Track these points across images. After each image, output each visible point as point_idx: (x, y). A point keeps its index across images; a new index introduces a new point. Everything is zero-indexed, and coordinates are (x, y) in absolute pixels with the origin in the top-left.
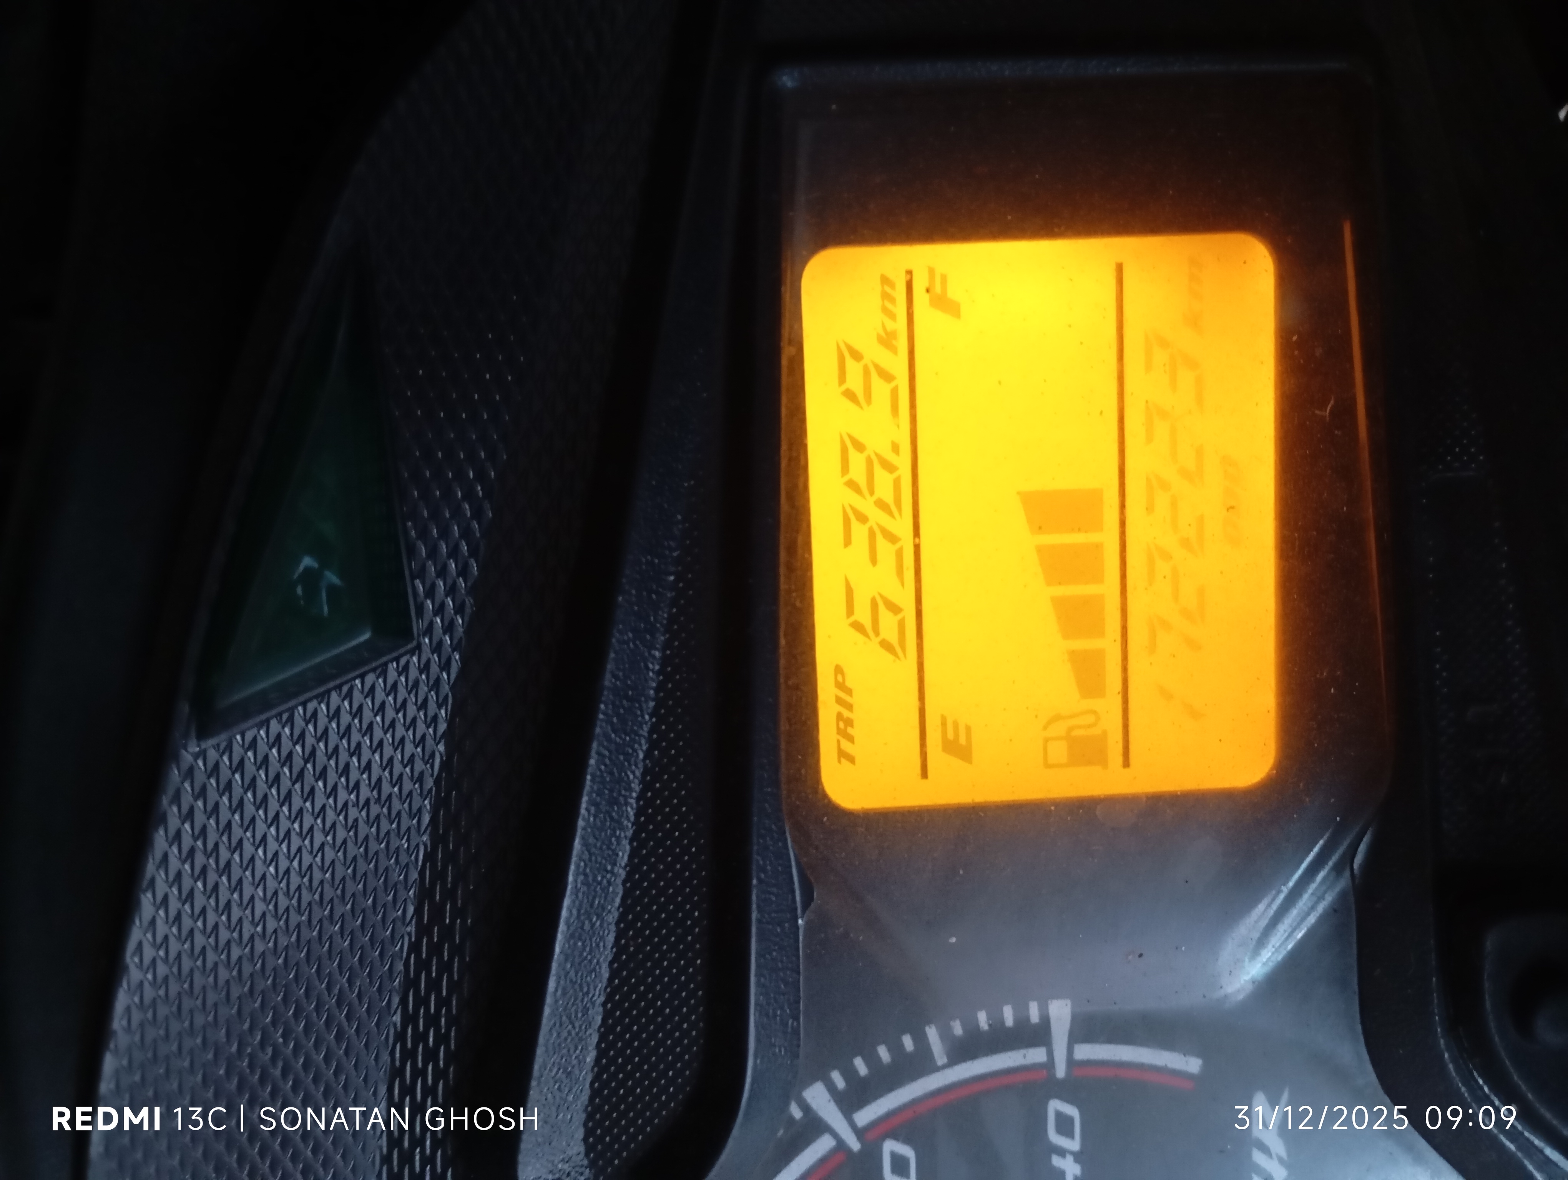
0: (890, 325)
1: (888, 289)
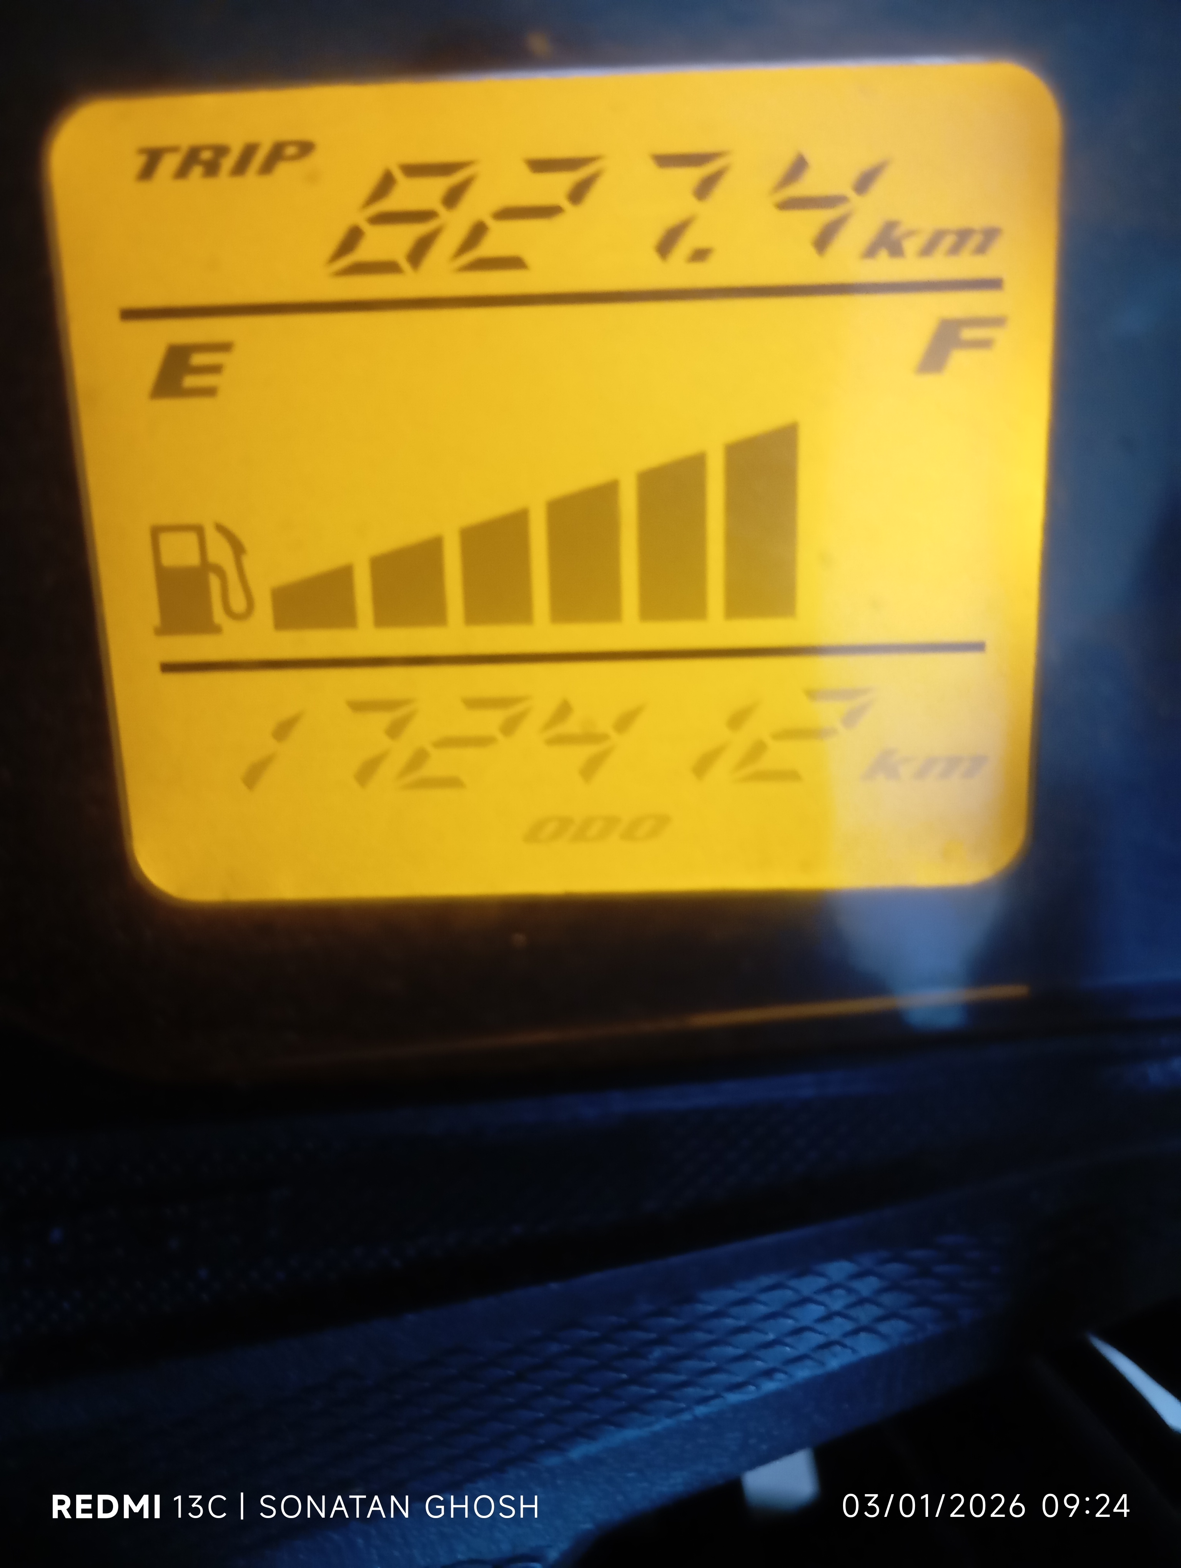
0: (911, 246)
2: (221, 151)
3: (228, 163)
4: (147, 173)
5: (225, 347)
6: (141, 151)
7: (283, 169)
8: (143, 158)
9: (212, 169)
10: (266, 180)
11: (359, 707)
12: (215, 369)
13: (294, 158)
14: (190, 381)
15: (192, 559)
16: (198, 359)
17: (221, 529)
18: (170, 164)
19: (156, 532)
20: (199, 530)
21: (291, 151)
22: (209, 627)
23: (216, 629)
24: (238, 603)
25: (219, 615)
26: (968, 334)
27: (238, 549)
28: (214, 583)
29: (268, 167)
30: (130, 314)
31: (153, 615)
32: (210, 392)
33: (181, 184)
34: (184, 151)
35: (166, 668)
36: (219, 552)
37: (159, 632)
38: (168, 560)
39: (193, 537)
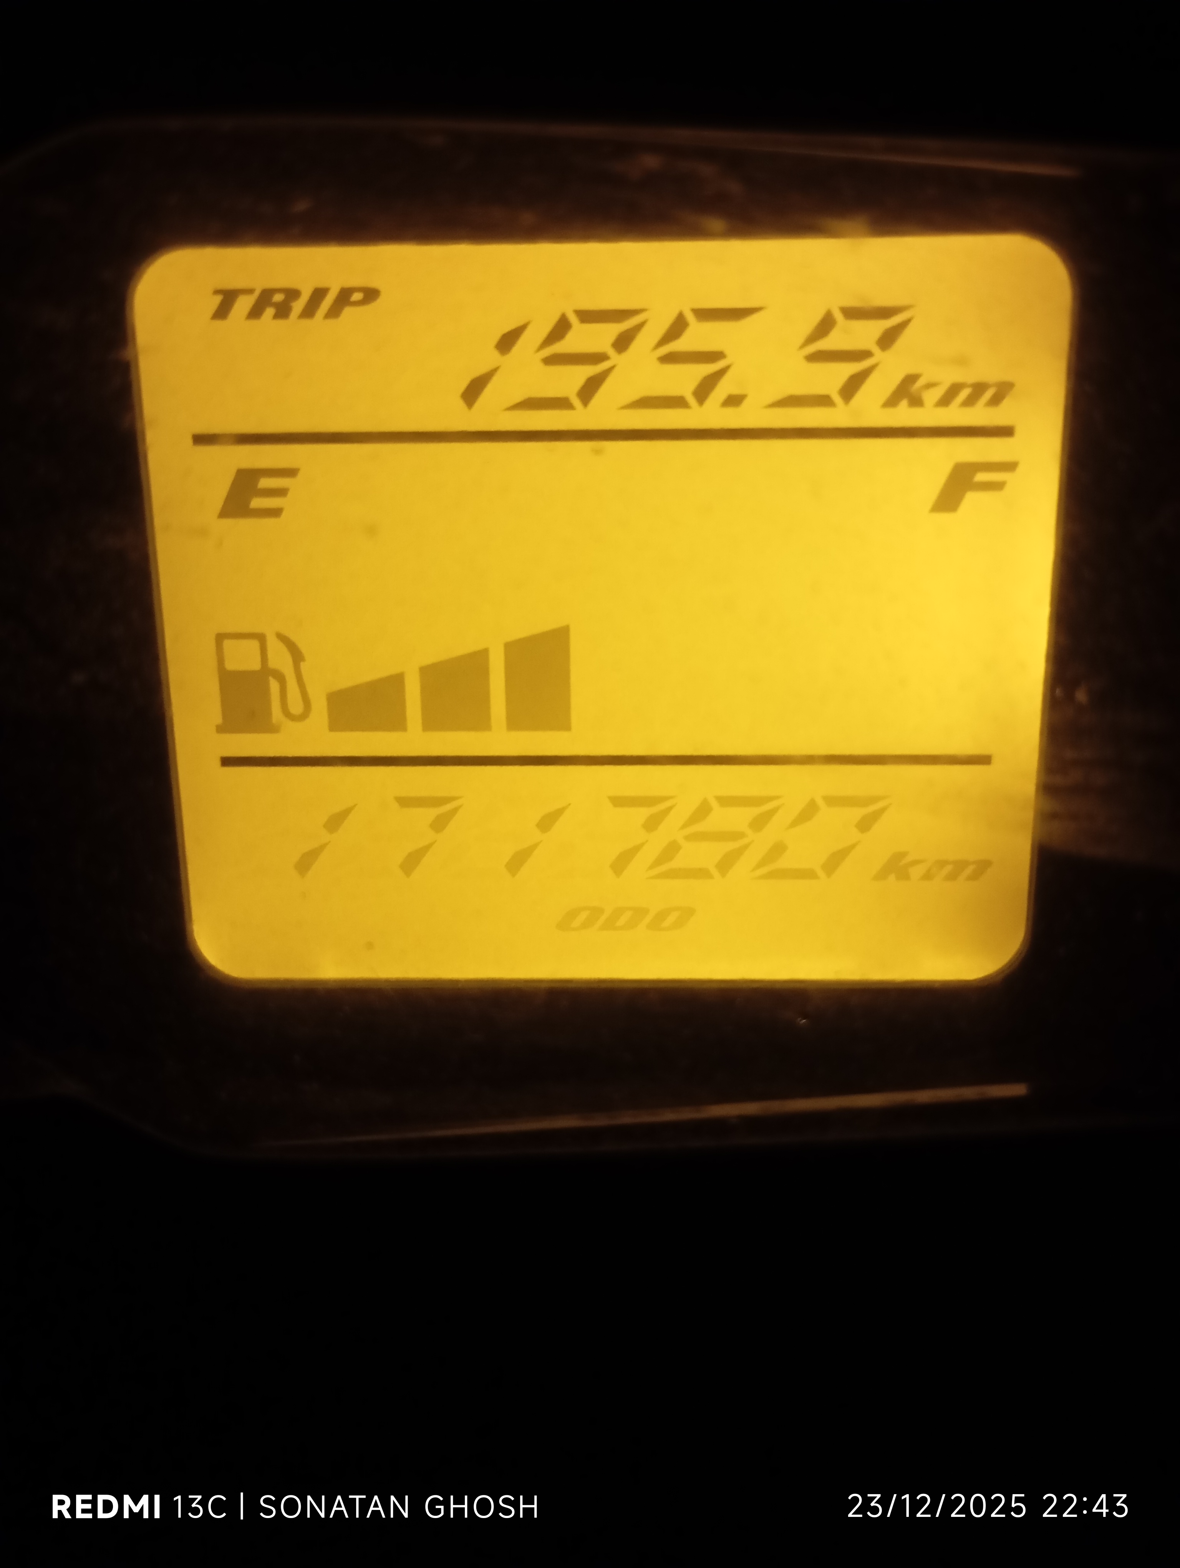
0: (931, 397)
1: (988, 394)
2: (292, 294)
3: (298, 306)
4: (222, 312)
5: (291, 473)
6: (217, 292)
7: (348, 312)
8: (219, 299)
9: (283, 312)
10: (333, 323)
11: (405, 802)
12: (281, 492)
13: (359, 303)
14: (257, 503)
15: (255, 664)
16: (265, 483)
17: (282, 637)
18: (244, 304)
19: (220, 638)
20: (261, 638)
21: (357, 296)
22: (268, 727)
23: (272, 729)
24: (296, 705)
25: (276, 716)
26: (981, 477)
27: (297, 655)
28: (274, 686)
29: (334, 312)
30: (203, 440)
31: (216, 716)
32: (276, 513)
33: (254, 323)
34: (257, 294)
35: (227, 762)
36: (279, 658)
37: (220, 729)
38: (231, 665)
39: (255, 645)
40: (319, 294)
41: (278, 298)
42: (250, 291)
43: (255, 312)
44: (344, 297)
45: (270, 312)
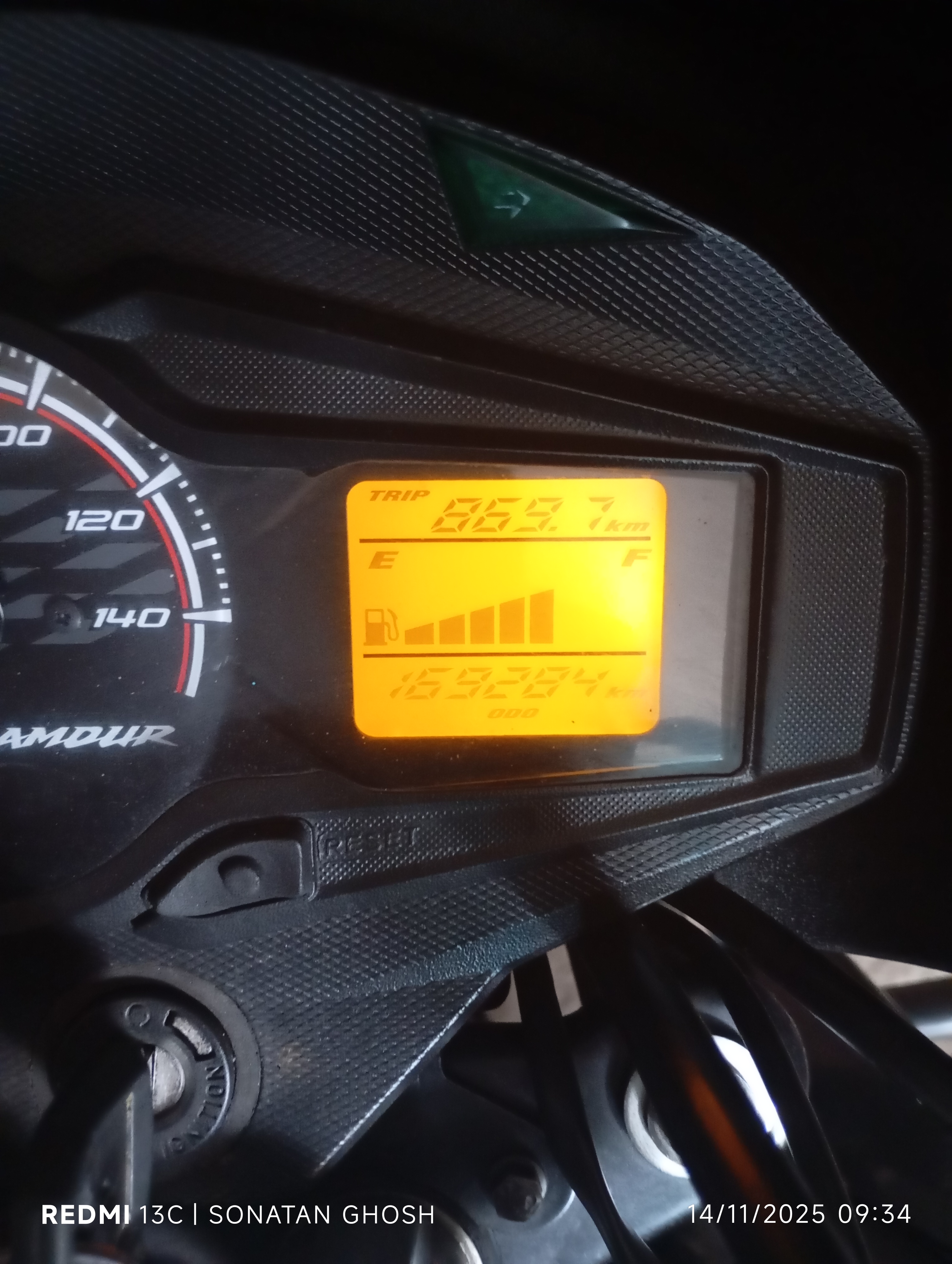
0: (621, 528)
2: (399, 493)
3: (401, 496)
4: (374, 498)
5: (396, 552)
6: (372, 492)
7: (419, 499)
8: (373, 494)
9: (395, 498)
10: (413, 502)
12: (392, 560)
13: (423, 496)
14: (383, 563)
15: (379, 621)
16: (386, 557)
17: (389, 611)
18: (382, 495)
19: (367, 611)
20: (381, 611)
21: (422, 493)
22: (383, 643)
23: (386, 644)
24: (393, 635)
25: (386, 639)
26: (639, 554)
27: (395, 617)
28: (386, 628)
29: (413, 499)
30: (362, 541)
31: (363, 638)
32: (389, 567)
33: (385, 502)
34: (386, 493)
35: (366, 656)
36: (388, 618)
37: (365, 644)
38: (370, 621)
39: (379, 613)
40: (408, 493)
41: (394, 494)
42: (384, 492)
43: (385, 499)
44: (417, 494)
45: (391, 498)
